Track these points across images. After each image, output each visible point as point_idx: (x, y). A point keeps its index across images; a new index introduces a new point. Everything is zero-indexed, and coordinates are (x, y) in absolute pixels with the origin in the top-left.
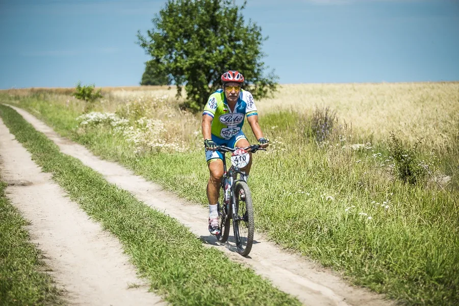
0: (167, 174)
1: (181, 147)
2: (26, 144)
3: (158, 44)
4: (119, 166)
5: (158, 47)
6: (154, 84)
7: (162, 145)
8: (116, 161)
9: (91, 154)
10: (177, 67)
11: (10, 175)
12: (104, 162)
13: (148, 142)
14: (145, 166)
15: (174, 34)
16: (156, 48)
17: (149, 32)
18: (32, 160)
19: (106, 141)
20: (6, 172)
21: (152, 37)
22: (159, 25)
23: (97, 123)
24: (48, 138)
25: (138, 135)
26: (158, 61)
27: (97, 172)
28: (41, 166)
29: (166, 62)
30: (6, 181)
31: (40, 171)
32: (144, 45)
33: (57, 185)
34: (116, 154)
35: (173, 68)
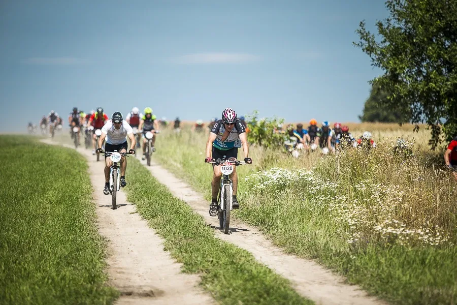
0: (406, 283)
1: (434, 235)
2: (155, 220)
3: (397, 48)
4: (319, 267)
5: (396, 52)
6: (385, 120)
7: (398, 231)
8: (314, 257)
9: (268, 243)
10: (429, 89)
11: (125, 276)
12: (291, 258)
13: (373, 225)
14: (366, 269)
15: (426, 30)
16: (391, 56)
17: (380, 25)
18: (165, 250)
19: (297, 219)
20: (119, 270)
21: (386, 35)
22: (400, 14)
23: (282, 187)
24: (195, 213)
25: (356, 212)
26: (394, 77)
27: (279, 275)
28: (180, 262)
29: (408, 81)
30: (118, 287)
31: (179, 270)
32: (370, 50)
33: (207, 297)
34: (315, 244)
35: (423, 92)
